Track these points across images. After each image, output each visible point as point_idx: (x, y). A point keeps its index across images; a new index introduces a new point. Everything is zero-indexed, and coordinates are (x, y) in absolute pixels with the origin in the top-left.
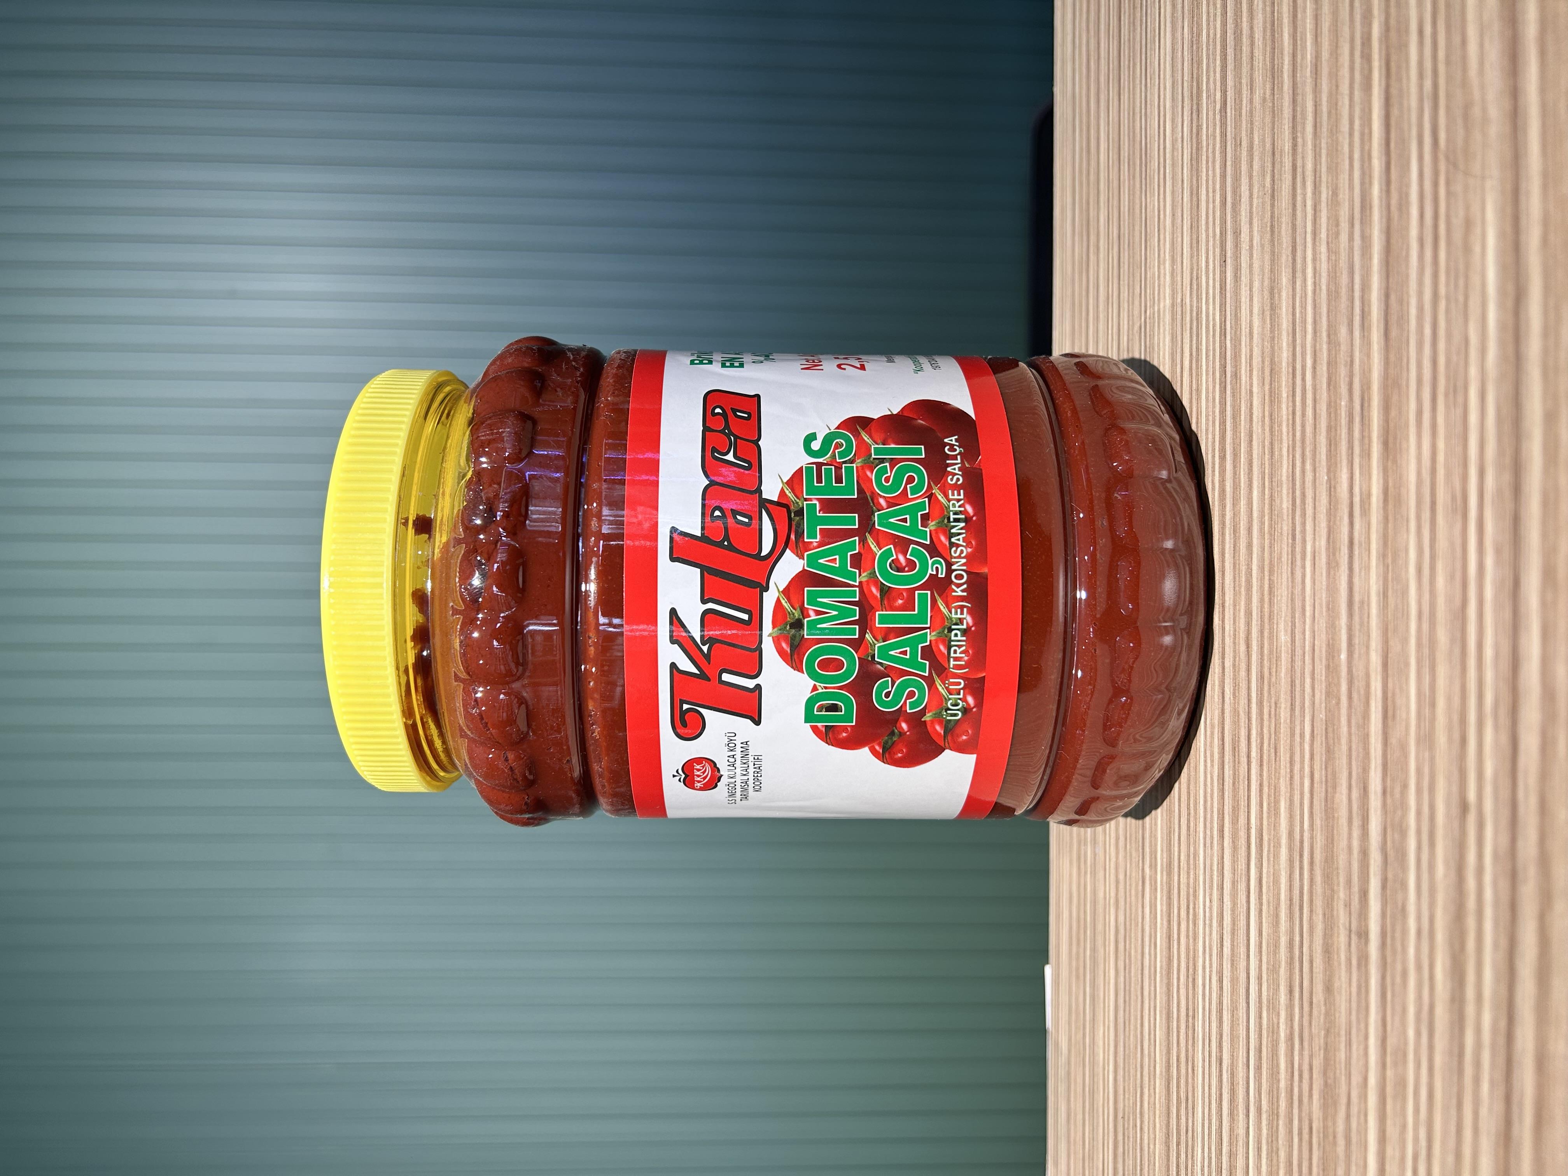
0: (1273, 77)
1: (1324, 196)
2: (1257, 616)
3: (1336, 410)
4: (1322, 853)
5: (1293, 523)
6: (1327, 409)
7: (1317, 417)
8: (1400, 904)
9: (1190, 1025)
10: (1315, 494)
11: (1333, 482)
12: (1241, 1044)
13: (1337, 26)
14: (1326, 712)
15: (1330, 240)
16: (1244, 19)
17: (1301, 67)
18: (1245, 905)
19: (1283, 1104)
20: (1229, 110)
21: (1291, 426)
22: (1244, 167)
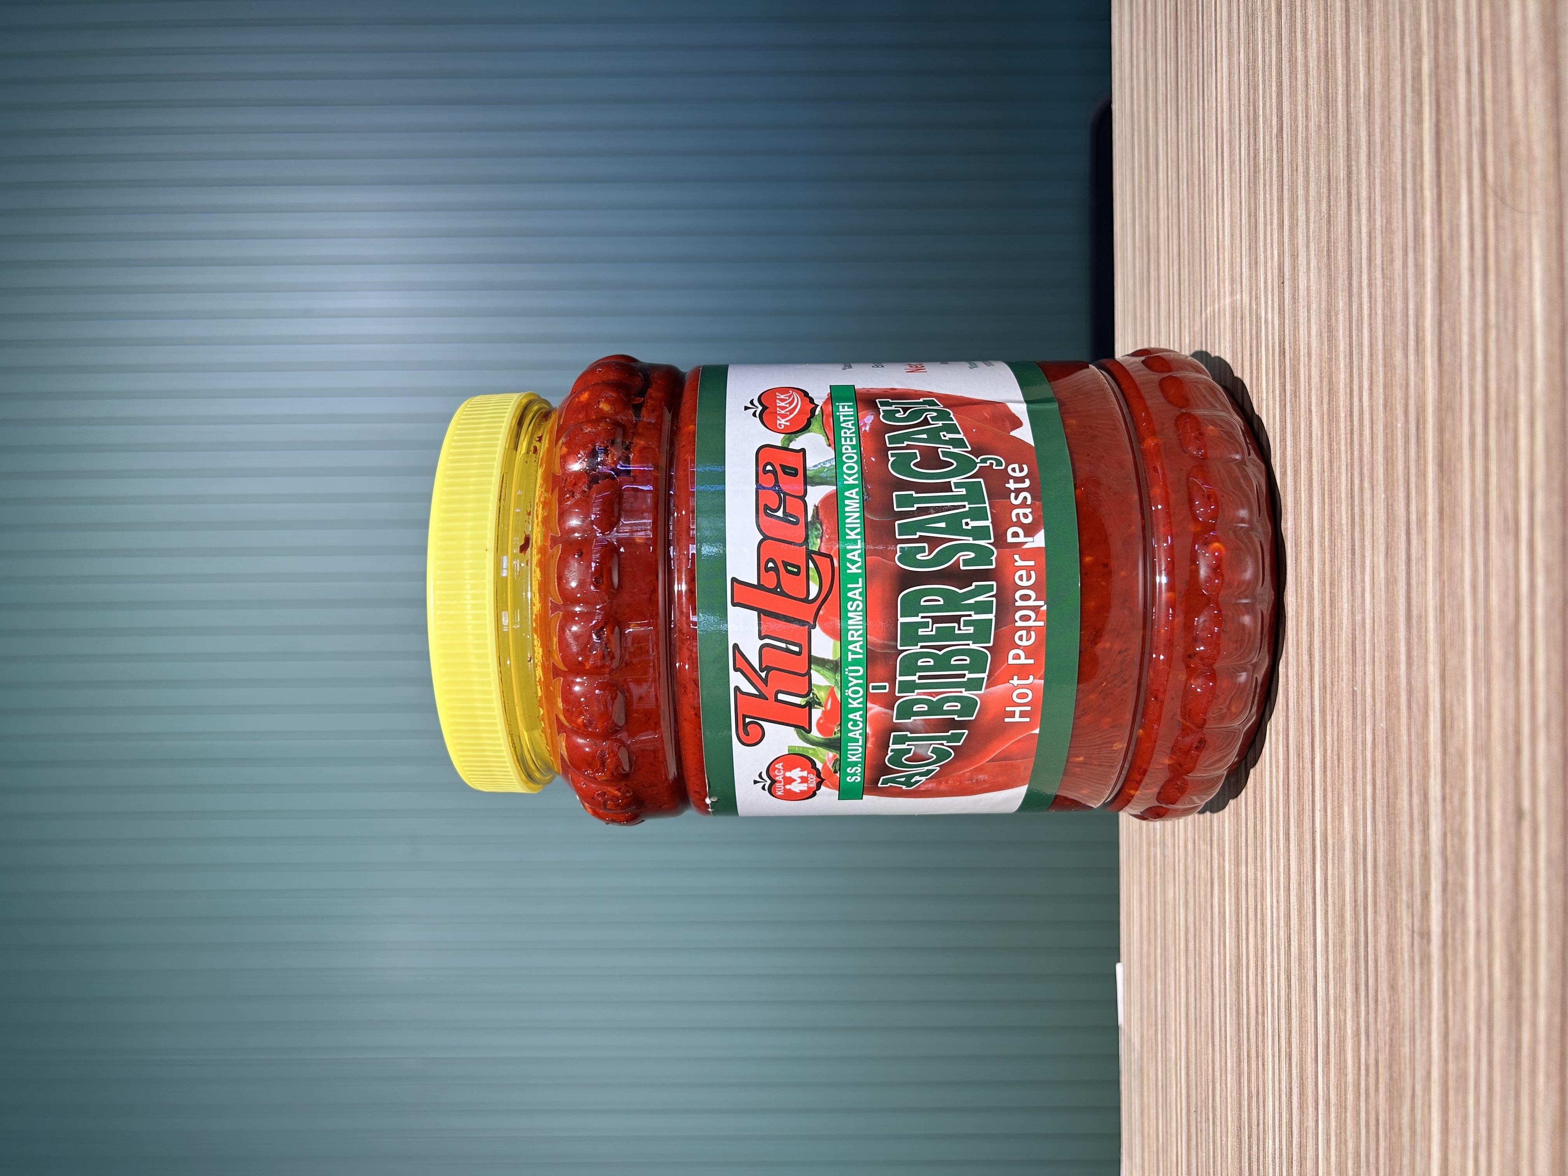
0: (1328, 106)
1: (1378, 223)
2: (1319, 628)
3: (1393, 430)
4: (1384, 857)
5: (1352, 538)
6: (1384, 429)
7: (1374, 438)
8: (1460, 906)
9: (1260, 1022)
10: (1373, 511)
11: (1390, 501)
12: (1309, 1040)
13: (1388, 59)
14: (1386, 721)
15: (1385, 267)
16: (1299, 48)
17: (1355, 98)
18: (1311, 906)
19: (1350, 1096)
20: (1285, 136)
21: (1349, 444)
22: (1301, 192)
